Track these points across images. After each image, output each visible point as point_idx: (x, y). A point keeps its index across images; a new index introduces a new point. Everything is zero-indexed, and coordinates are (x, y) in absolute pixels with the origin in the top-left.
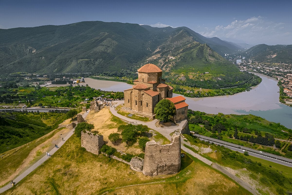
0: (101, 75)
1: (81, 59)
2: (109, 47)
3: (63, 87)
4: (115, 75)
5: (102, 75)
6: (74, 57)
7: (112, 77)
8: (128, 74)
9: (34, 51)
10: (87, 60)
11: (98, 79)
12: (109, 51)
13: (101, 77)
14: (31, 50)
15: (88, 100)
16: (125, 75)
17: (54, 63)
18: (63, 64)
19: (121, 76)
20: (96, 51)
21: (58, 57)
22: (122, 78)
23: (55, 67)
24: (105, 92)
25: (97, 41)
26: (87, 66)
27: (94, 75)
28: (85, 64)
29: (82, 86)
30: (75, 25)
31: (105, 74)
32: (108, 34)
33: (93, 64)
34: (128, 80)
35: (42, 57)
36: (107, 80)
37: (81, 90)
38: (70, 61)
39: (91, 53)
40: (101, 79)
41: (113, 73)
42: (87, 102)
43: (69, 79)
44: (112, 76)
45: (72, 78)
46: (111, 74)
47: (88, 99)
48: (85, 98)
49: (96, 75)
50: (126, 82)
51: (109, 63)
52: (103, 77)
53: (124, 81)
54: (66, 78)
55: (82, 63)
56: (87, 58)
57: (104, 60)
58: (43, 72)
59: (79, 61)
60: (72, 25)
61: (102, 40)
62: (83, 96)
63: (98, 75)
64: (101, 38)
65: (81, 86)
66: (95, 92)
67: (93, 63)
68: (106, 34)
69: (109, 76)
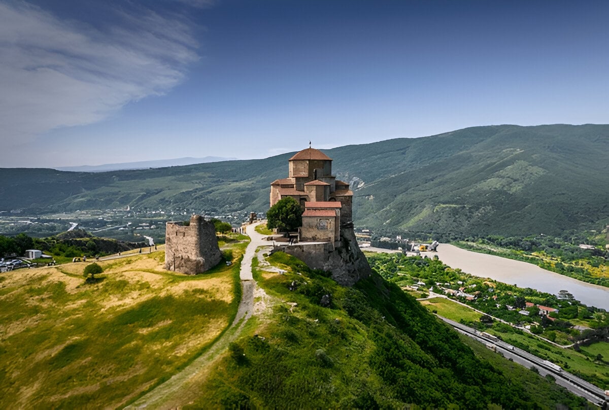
0: (481, 241)
1: (444, 204)
2: (515, 181)
3: (387, 254)
4: (516, 244)
5: (483, 243)
6: (430, 198)
7: (505, 250)
8: (552, 247)
9: (361, 185)
10: (455, 207)
11: (470, 248)
12: (513, 190)
13: (480, 245)
14: (356, 183)
15: (421, 285)
16: (543, 249)
17: (388, 208)
18: (406, 210)
19: (530, 250)
20: (483, 188)
21: (399, 198)
22: (531, 255)
23: (388, 215)
24: (471, 277)
25: (488, 167)
26: (454, 218)
27: (463, 240)
28: (450, 214)
29: (426, 257)
30: (451, 135)
31: (492, 241)
32: (523, 151)
33: (466, 215)
34: (547, 260)
35: (369, 195)
36: (490, 252)
37: (418, 264)
38: (421, 207)
39: (468, 193)
40: (477, 249)
41: (511, 239)
42: (417, 288)
43: (408, 242)
44: (506, 245)
45: (415, 240)
46: (505, 241)
47: (424, 284)
48: (418, 281)
49: (467, 241)
50: (537, 264)
51: (509, 217)
52: (484, 246)
53: (532, 261)
54: (402, 238)
55: (443, 212)
56: (456, 202)
57: (496, 209)
58: (365, 223)
59: (437, 208)
60: (444, 136)
61: (503, 165)
62: (417, 276)
63: (473, 241)
64: (501, 161)
65: (423, 258)
66: (447, 273)
67: (468, 214)
68: (519, 151)
69: (500, 245)
